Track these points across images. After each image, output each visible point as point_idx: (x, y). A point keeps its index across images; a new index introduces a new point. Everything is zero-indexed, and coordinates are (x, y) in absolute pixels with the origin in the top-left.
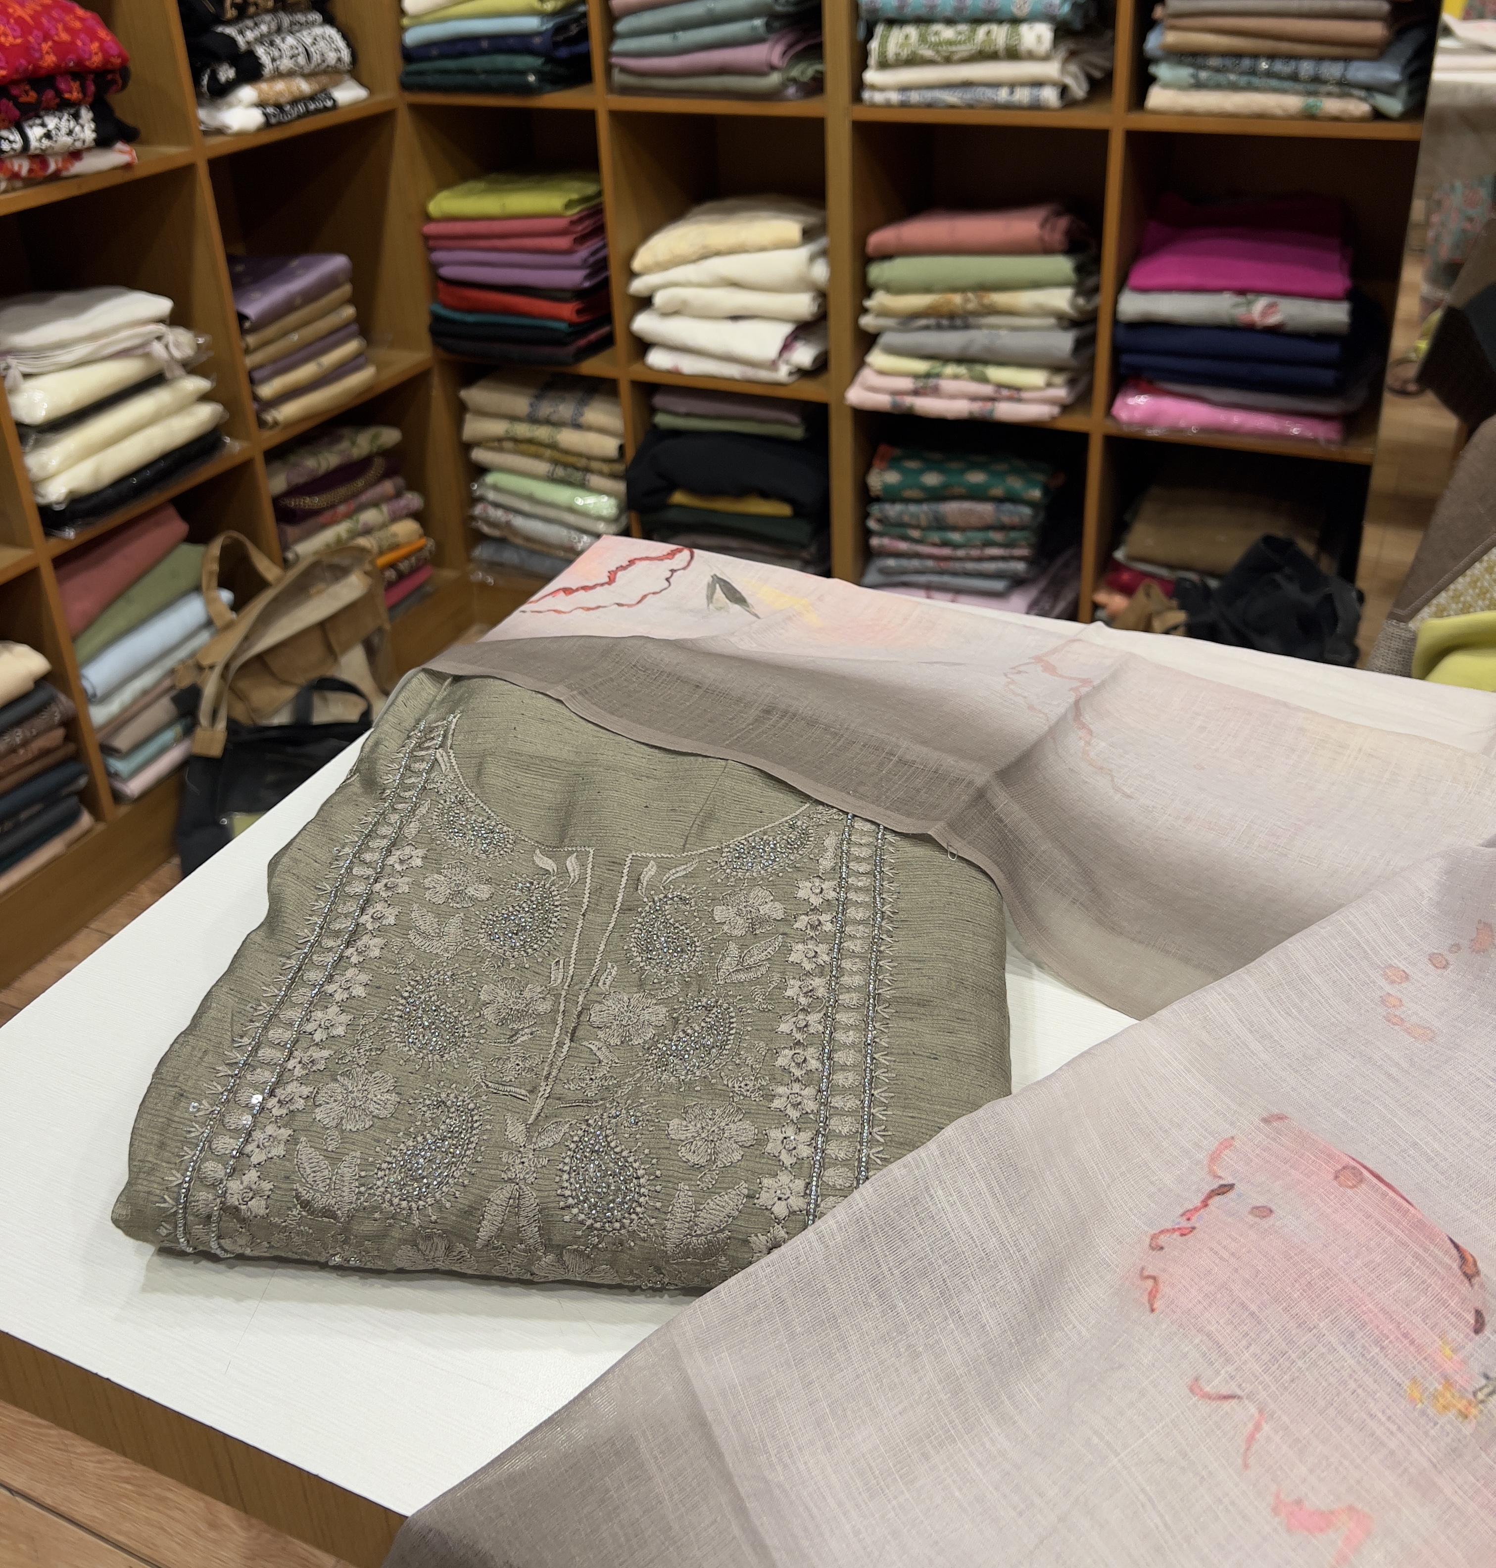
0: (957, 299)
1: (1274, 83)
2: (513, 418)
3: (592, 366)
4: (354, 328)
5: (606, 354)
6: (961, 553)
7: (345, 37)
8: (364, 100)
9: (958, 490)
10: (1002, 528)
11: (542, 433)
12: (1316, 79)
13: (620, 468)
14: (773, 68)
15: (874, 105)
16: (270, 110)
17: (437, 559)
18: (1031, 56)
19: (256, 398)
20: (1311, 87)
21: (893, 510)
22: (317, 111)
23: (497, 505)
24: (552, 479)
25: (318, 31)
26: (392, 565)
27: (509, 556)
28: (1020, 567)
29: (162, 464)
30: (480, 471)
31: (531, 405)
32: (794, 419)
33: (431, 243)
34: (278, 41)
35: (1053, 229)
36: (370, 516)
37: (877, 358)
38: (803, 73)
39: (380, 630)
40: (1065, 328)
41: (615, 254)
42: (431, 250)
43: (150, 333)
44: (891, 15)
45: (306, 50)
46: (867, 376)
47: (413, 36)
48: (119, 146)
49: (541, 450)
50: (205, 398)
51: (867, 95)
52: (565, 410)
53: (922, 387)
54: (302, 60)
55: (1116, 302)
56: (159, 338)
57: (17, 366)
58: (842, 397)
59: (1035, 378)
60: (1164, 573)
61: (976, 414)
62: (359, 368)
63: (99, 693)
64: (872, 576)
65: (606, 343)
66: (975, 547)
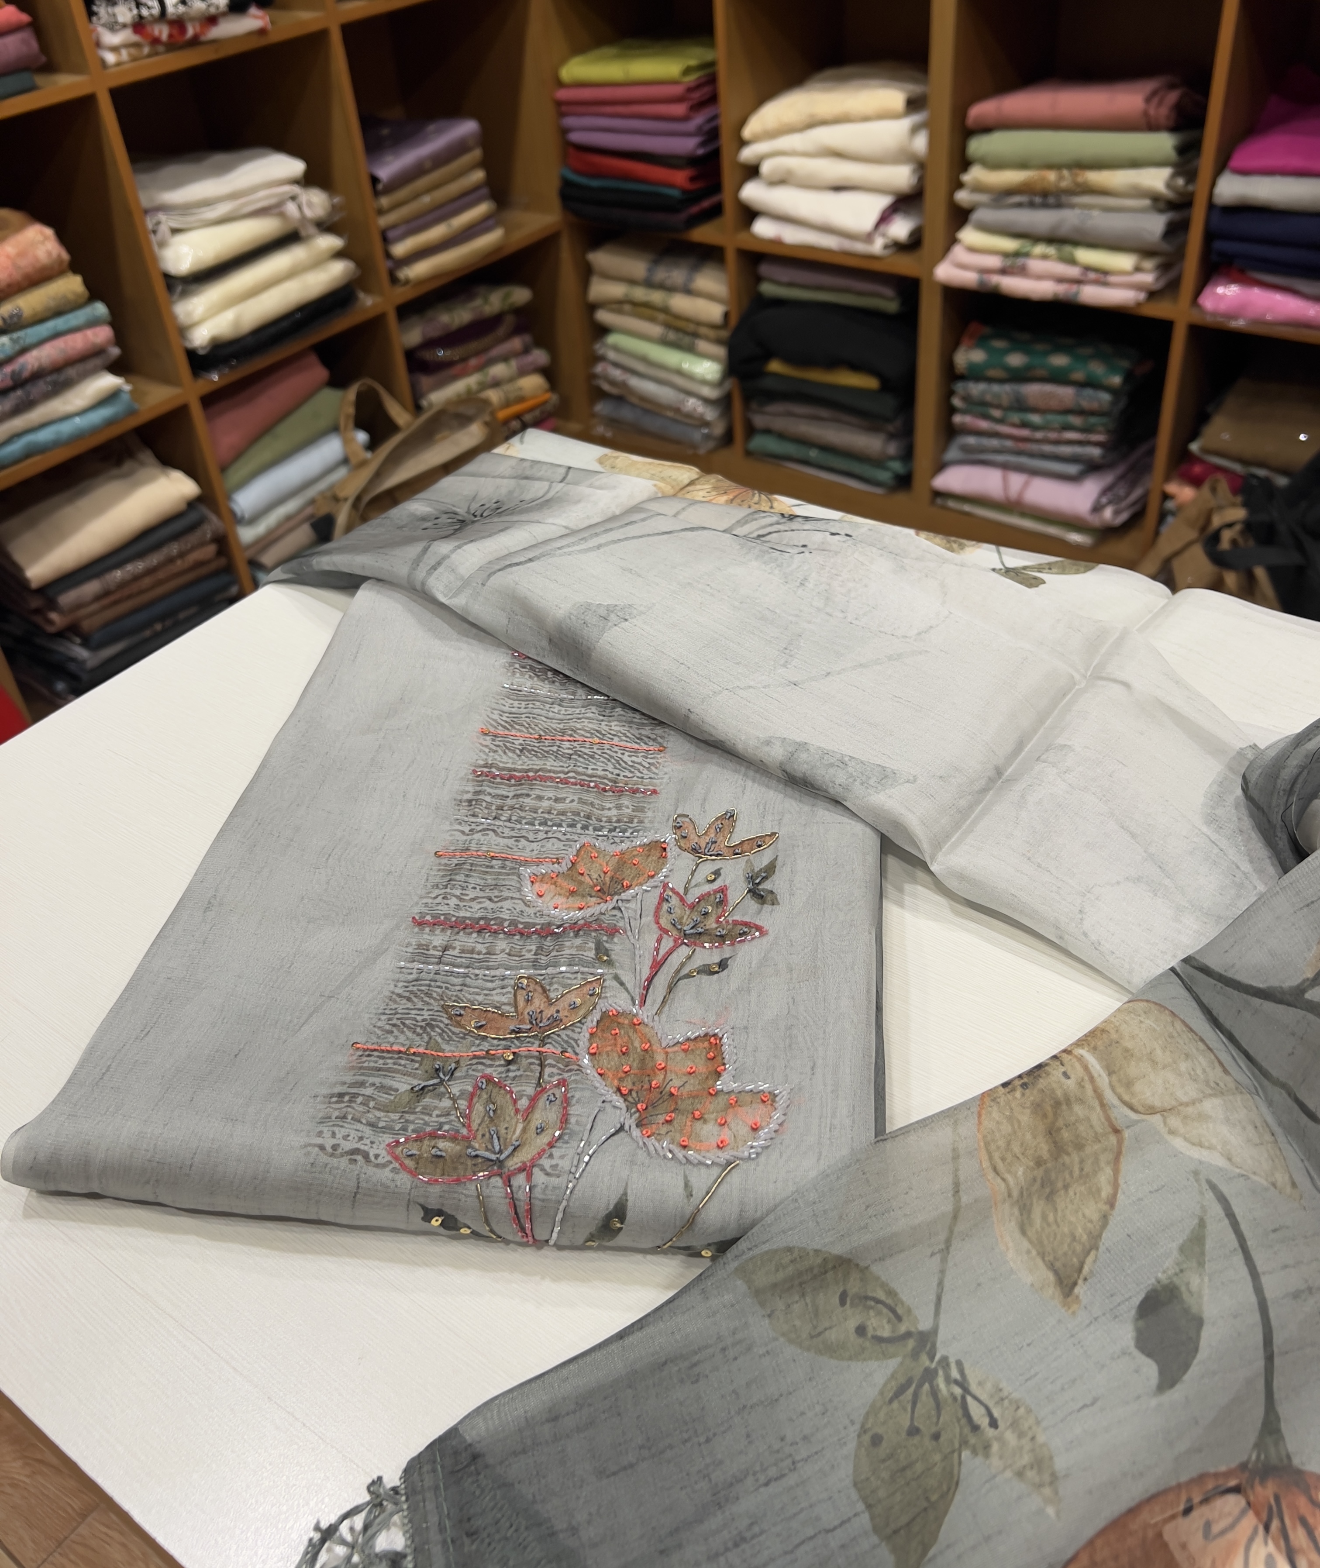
0: (1051, 176)
2: (632, 282)
3: (703, 234)
4: (485, 191)
5: (714, 223)
6: (1039, 435)
9: (1040, 372)
10: (1081, 412)
11: (656, 297)
13: (725, 334)
17: (562, 411)
19: (388, 255)
21: (976, 389)
23: (616, 365)
24: (664, 342)
27: (626, 414)
28: (1095, 452)
29: (299, 315)
30: (603, 331)
31: (649, 270)
32: (889, 292)
33: (564, 109)
35: (1160, 103)
36: (499, 370)
37: (969, 235)
40: (1161, 211)
41: (726, 125)
42: (563, 115)
43: (285, 193)
46: (958, 253)
48: (253, 11)
49: (655, 314)
50: (339, 255)
52: (677, 275)
53: (1009, 266)
55: (1213, 184)
56: (293, 198)
57: (167, 221)
58: (931, 273)
59: (1124, 262)
60: (1237, 467)
61: (1061, 297)
62: (488, 230)
63: (247, 516)
64: (953, 453)
65: (716, 211)
66: (1055, 430)
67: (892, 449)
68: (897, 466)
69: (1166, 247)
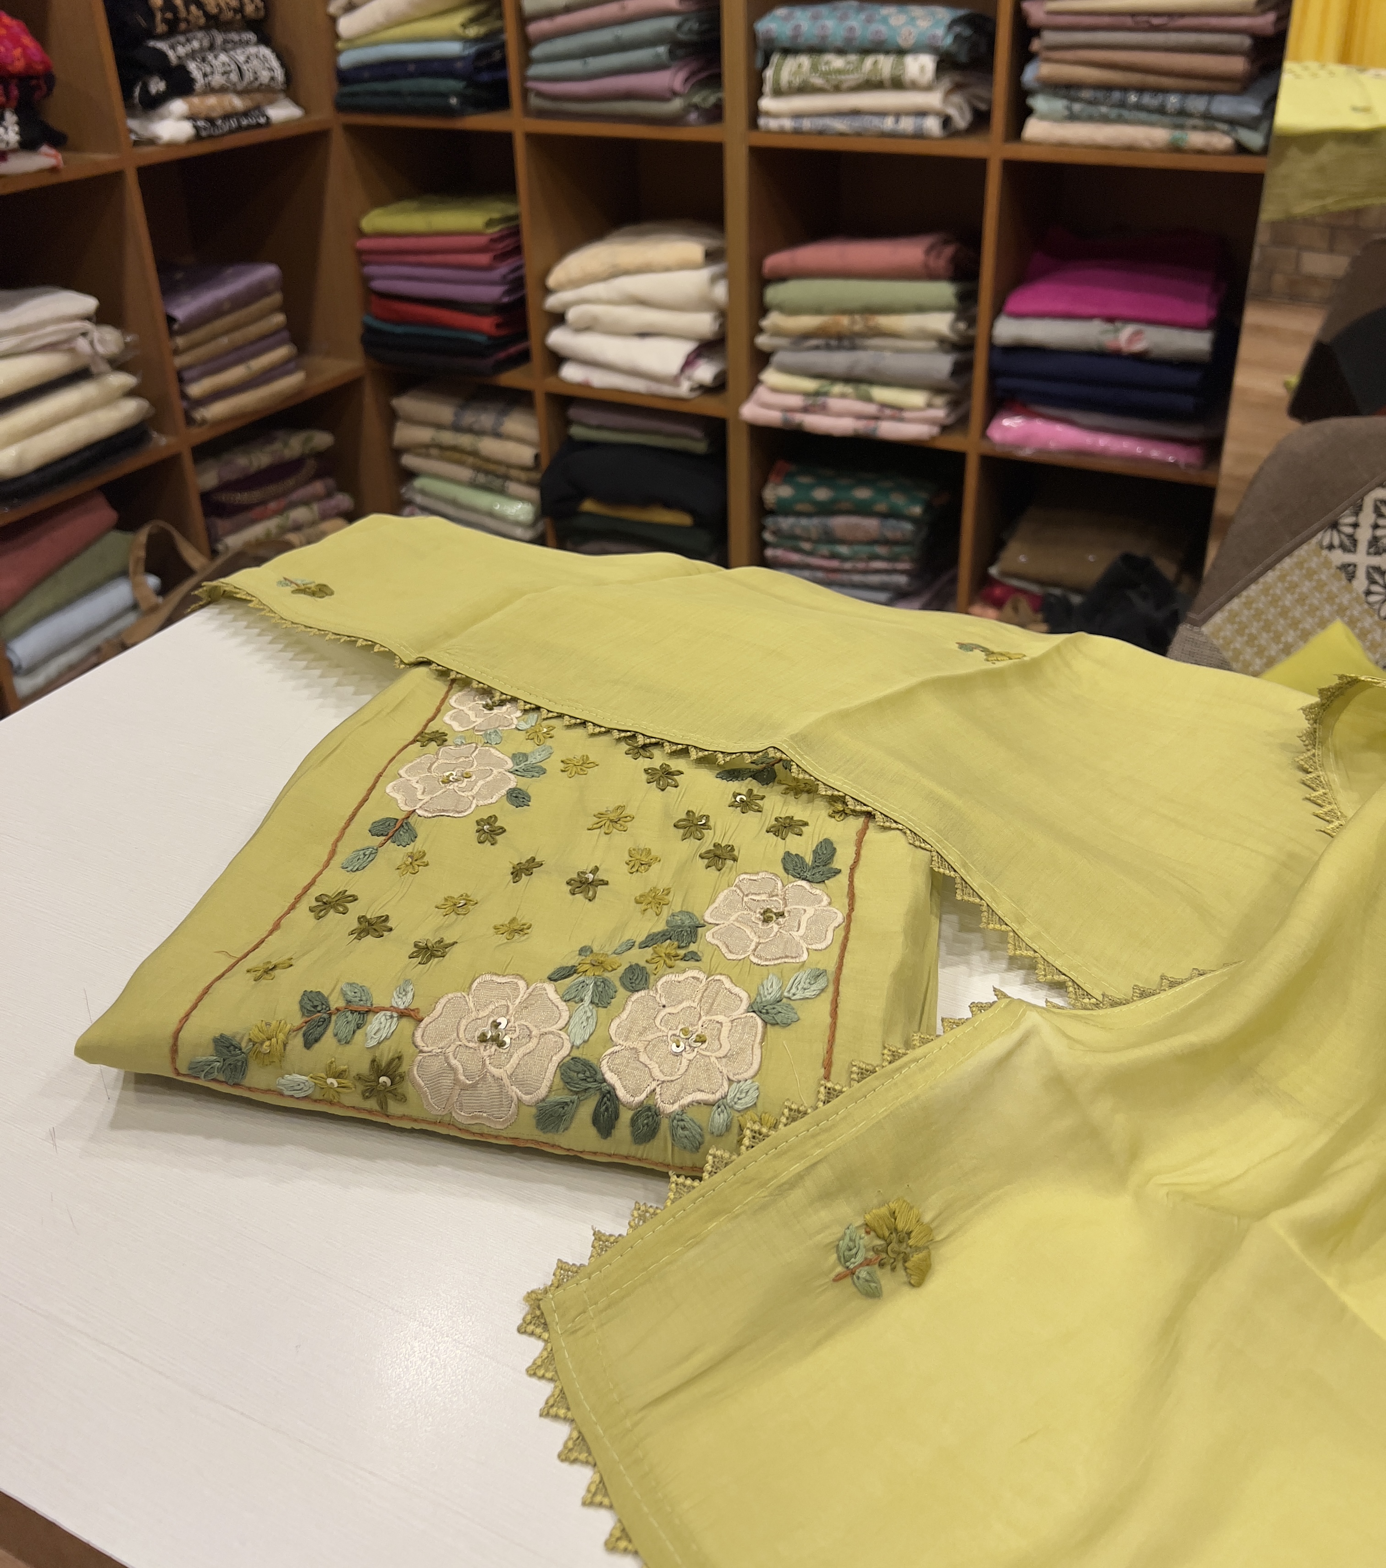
0: (845, 321)
1: (1143, 116)
2: (439, 426)
3: (511, 378)
4: (285, 334)
5: (522, 368)
6: (848, 565)
7: (279, 57)
8: (299, 120)
9: (844, 506)
10: (886, 542)
11: (465, 440)
12: (1182, 113)
13: (536, 476)
14: (675, 94)
15: (769, 132)
16: (201, 123)
18: (914, 86)
19: (184, 396)
20: (1180, 120)
21: (786, 523)
22: (249, 127)
23: (423, 508)
24: (473, 485)
25: (252, 50)
28: (902, 580)
30: (410, 475)
31: (456, 415)
32: (697, 433)
34: (210, 57)
35: (938, 256)
36: (300, 514)
37: (770, 376)
38: (704, 99)
40: (946, 352)
41: (530, 274)
42: (364, 264)
43: (76, 329)
44: (787, 44)
45: (239, 68)
46: (761, 393)
47: (346, 59)
48: (45, 149)
49: (465, 457)
50: (131, 393)
51: (762, 122)
52: (486, 419)
53: (811, 405)
54: (234, 77)
55: (991, 326)
56: (84, 334)
58: (737, 413)
59: (916, 398)
60: (1034, 588)
61: (861, 432)
62: (288, 373)
63: (24, 665)
65: (524, 357)
66: (861, 560)
69: (953, 384)
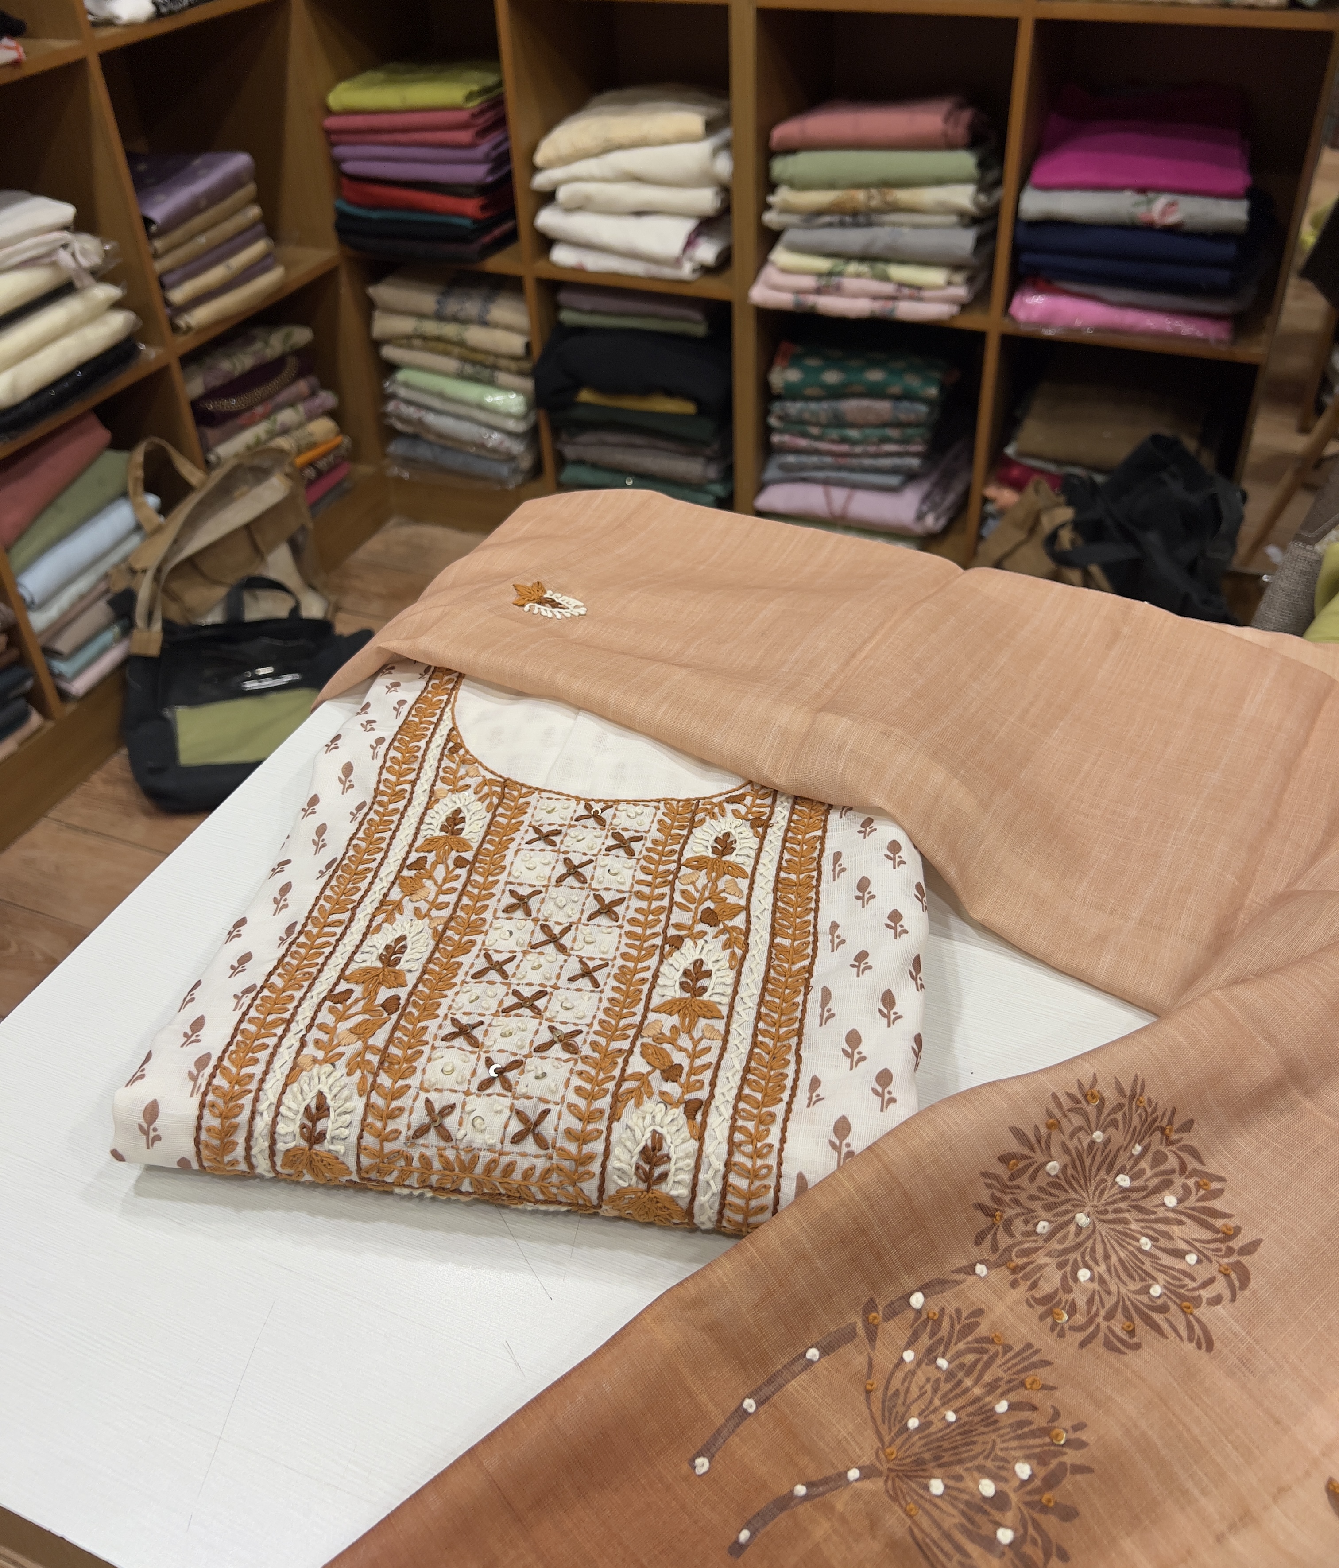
0: (860, 196)
2: (421, 316)
3: (497, 263)
4: (261, 228)
5: (511, 250)
6: (858, 449)
9: (857, 388)
10: (898, 424)
11: (450, 330)
13: (527, 365)
17: (354, 455)
19: (167, 303)
21: (794, 408)
23: (409, 402)
24: (461, 376)
26: (311, 464)
27: (423, 452)
28: (914, 462)
30: (390, 368)
31: (439, 302)
32: (697, 316)
33: (334, 138)
35: (957, 123)
36: (287, 416)
37: (781, 256)
39: (303, 528)
40: (967, 226)
41: (516, 150)
42: (333, 145)
43: (55, 241)
46: (770, 273)
48: (5, 41)
49: (450, 348)
50: (117, 305)
52: (471, 307)
53: (824, 286)
55: (1018, 201)
56: (65, 246)
58: (744, 295)
59: (935, 277)
60: (1052, 468)
61: (878, 313)
62: (266, 269)
63: (37, 600)
64: (772, 472)
65: (511, 238)
66: (873, 444)
67: (712, 472)
68: (718, 489)
